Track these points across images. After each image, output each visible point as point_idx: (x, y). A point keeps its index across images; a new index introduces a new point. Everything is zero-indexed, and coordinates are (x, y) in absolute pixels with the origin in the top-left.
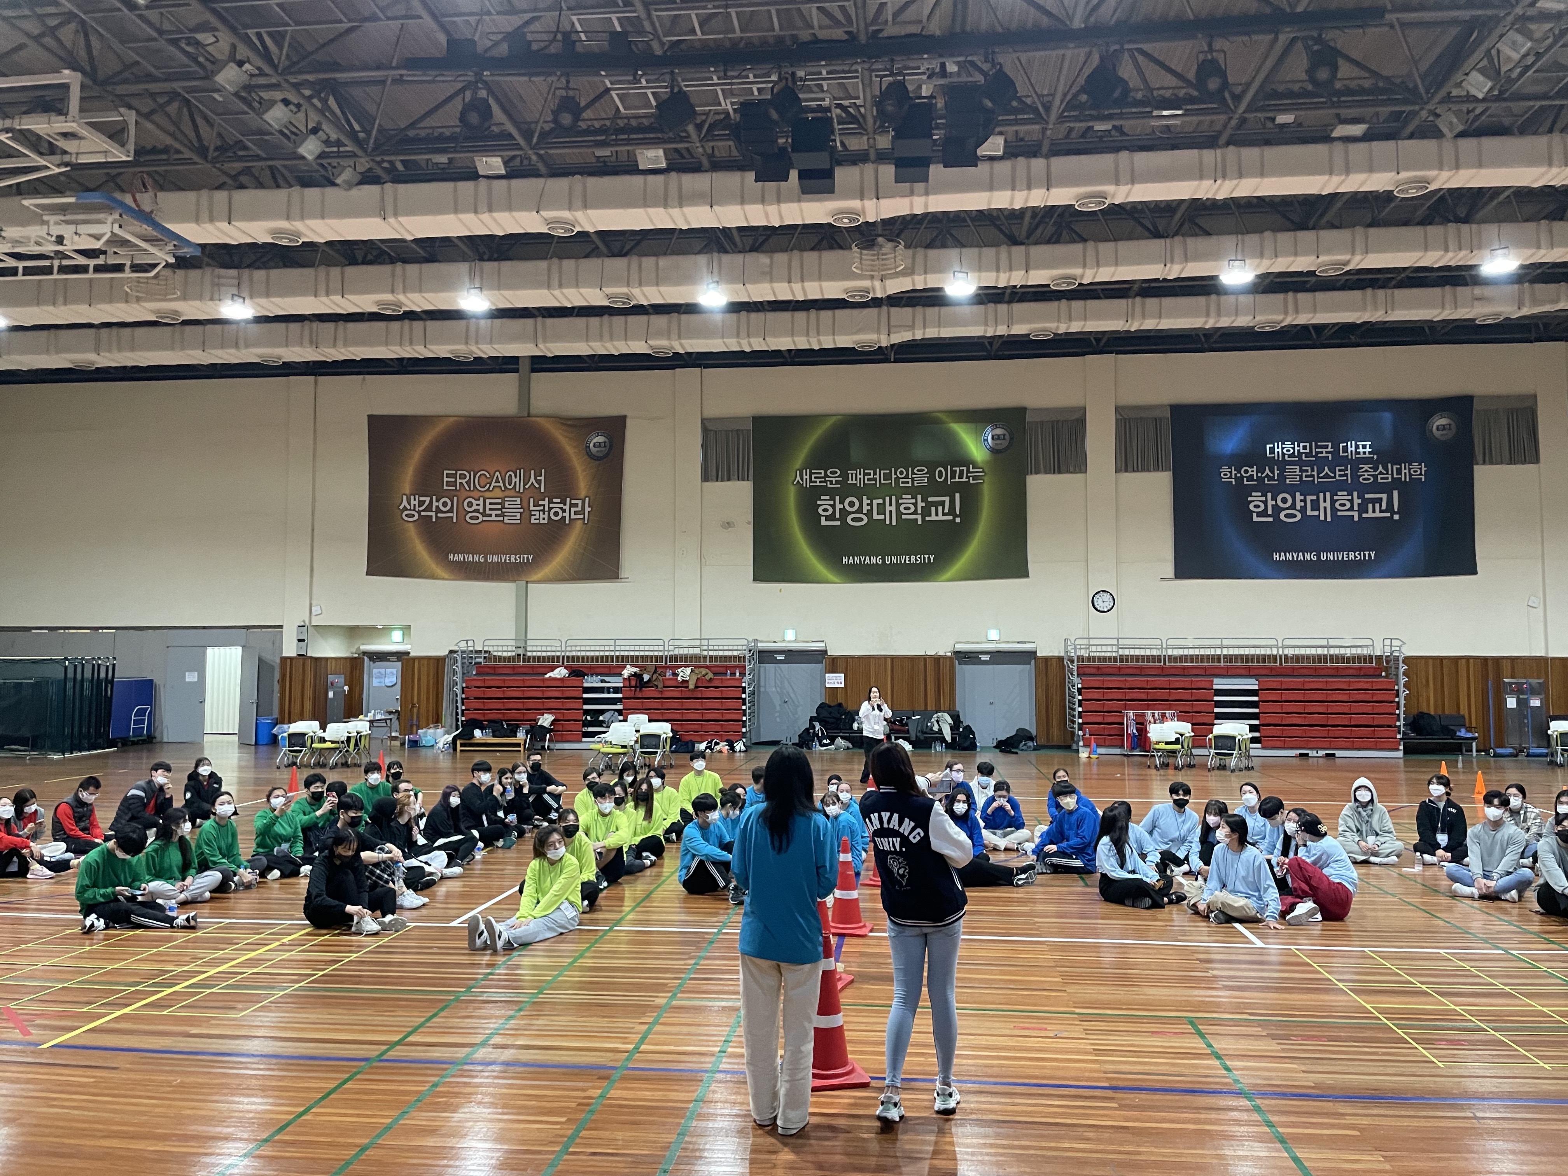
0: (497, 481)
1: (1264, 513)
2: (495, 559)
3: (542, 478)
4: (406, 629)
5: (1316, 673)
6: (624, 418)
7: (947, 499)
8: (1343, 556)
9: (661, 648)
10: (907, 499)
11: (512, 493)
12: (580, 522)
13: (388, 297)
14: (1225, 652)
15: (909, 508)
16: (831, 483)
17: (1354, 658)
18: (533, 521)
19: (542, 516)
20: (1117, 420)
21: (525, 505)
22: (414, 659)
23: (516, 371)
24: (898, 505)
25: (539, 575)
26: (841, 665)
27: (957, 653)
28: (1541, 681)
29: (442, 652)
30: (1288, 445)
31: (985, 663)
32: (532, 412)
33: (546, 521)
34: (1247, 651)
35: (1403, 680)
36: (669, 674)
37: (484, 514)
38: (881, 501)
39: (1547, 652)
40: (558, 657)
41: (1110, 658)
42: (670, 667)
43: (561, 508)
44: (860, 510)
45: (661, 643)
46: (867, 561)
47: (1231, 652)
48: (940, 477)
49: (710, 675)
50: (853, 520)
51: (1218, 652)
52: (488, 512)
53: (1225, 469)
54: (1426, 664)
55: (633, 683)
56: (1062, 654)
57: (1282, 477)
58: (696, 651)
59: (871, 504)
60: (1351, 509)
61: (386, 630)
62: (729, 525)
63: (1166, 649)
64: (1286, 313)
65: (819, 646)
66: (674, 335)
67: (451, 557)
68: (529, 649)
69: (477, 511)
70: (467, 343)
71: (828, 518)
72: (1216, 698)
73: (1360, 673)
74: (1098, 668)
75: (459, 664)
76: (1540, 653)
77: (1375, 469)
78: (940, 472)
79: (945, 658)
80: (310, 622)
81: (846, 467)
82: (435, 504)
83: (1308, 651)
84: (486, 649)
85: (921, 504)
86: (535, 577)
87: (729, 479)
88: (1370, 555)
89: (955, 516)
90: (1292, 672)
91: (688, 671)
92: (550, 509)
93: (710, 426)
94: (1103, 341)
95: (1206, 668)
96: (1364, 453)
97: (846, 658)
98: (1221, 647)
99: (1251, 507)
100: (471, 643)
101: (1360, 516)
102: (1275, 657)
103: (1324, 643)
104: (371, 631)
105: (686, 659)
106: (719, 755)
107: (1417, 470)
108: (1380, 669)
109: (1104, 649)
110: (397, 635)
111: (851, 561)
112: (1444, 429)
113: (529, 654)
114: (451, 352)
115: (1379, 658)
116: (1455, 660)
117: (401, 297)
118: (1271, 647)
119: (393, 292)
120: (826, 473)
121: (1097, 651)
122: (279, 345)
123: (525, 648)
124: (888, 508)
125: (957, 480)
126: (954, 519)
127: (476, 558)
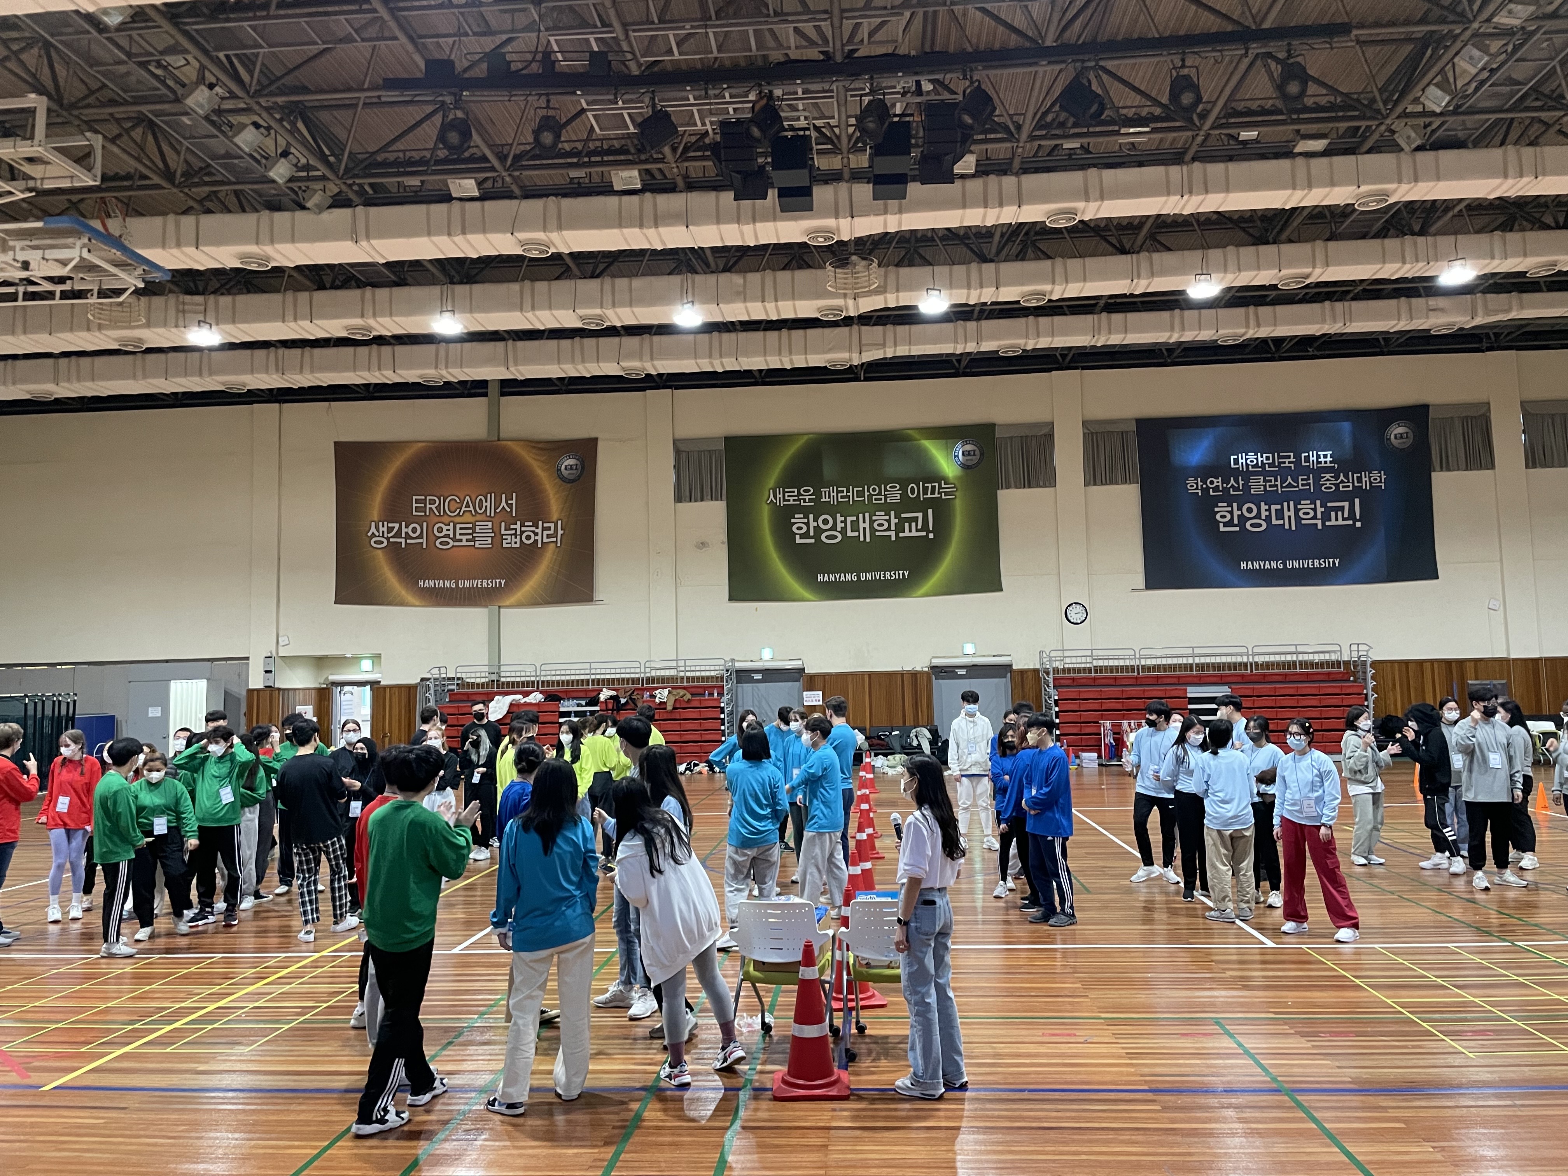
0: (468, 506)
1: (1230, 523)
2: (467, 584)
3: (514, 502)
4: (376, 658)
5: (1285, 679)
6: (595, 441)
7: (920, 515)
8: (1309, 563)
9: (638, 670)
10: (880, 517)
11: (483, 517)
12: (553, 545)
13: (358, 322)
14: (1197, 660)
15: (882, 525)
16: (805, 501)
17: (1322, 664)
18: (505, 545)
19: (514, 540)
20: (1084, 434)
21: (496, 529)
22: (385, 688)
23: (485, 395)
24: (872, 522)
25: (512, 600)
26: (819, 682)
27: (933, 668)
28: (1504, 682)
29: (414, 680)
30: (1251, 456)
31: (961, 677)
32: (502, 435)
33: (518, 545)
34: (1218, 660)
35: (1371, 684)
36: (646, 695)
37: (454, 539)
38: (854, 518)
39: (1509, 653)
40: (533, 682)
41: (1084, 669)
42: (647, 689)
43: (533, 532)
44: (834, 528)
45: (638, 665)
46: (842, 579)
47: (1203, 660)
48: (913, 493)
49: (689, 696)
50: (827, 537)
51: (1190, 661)
52: (458, 537)
53: (1191, 481)
54: (1392, 668)
55: (610, 706)
56: (1038, 666)
57: (1247, 488)
58: (673, 672)
59: (845, 522)
60: (1315, 517)
61: (356, 659)
62: (703, 545)
63: (1140, 659)
64: (1247, 326)
65: (796, 664)
66: (647, 357)
67: (421, 583)
68: (503, 674)
69: (447, 536)
70: (436, 368)
71: (802, 536)
72: (1190, 707)
73: (1329, 678)
74: (1073, 679)
75: (432, 691)
76: (1501, 654)
77: (1337, 478)
78: (912, 489)
79: (922, 673)
80: (277, 653)
81: (818, 484)
82: (404, 530)
83: (1277, 658)
84: (459, 675)
85: (894, 521)
86: (508, 603)
87: (702, 500)
88: (1334, 563)
89: (928, 532)
90: (1263, 679)
91: (666, 692)
92: (522, 532)
93: (682, 447)
94: (1069, 358)
95: (1179, 677)
96: (1326, 462)
97: (824, 676)
98: (1193, 656)
99: (1218, 517)
100: (443, 670)
101: (1323, 524)
102: (1246, 665)
103: (1293, 649)
104: (339, 661)
105: (662, 681)
106: (698, 776)
107: (1377, 478)
108: (1348, 673)
109: (1079, 660)
110: (366, 664)
111: (826, 578)
112: (1402, 437)
113: (503, 680)
114: (420, 377)
115: (1347, 663)
116: (1421, 663)
117: (371, 322)
118: (1241, 655)
119: (362, 316)
120: (799, 491)
121: (1071, 663)
122: (244, 372)
123: (499, 674)
124: (862, 525)
125: (929, 496)
126: (927, 535)
127: (447, 584)
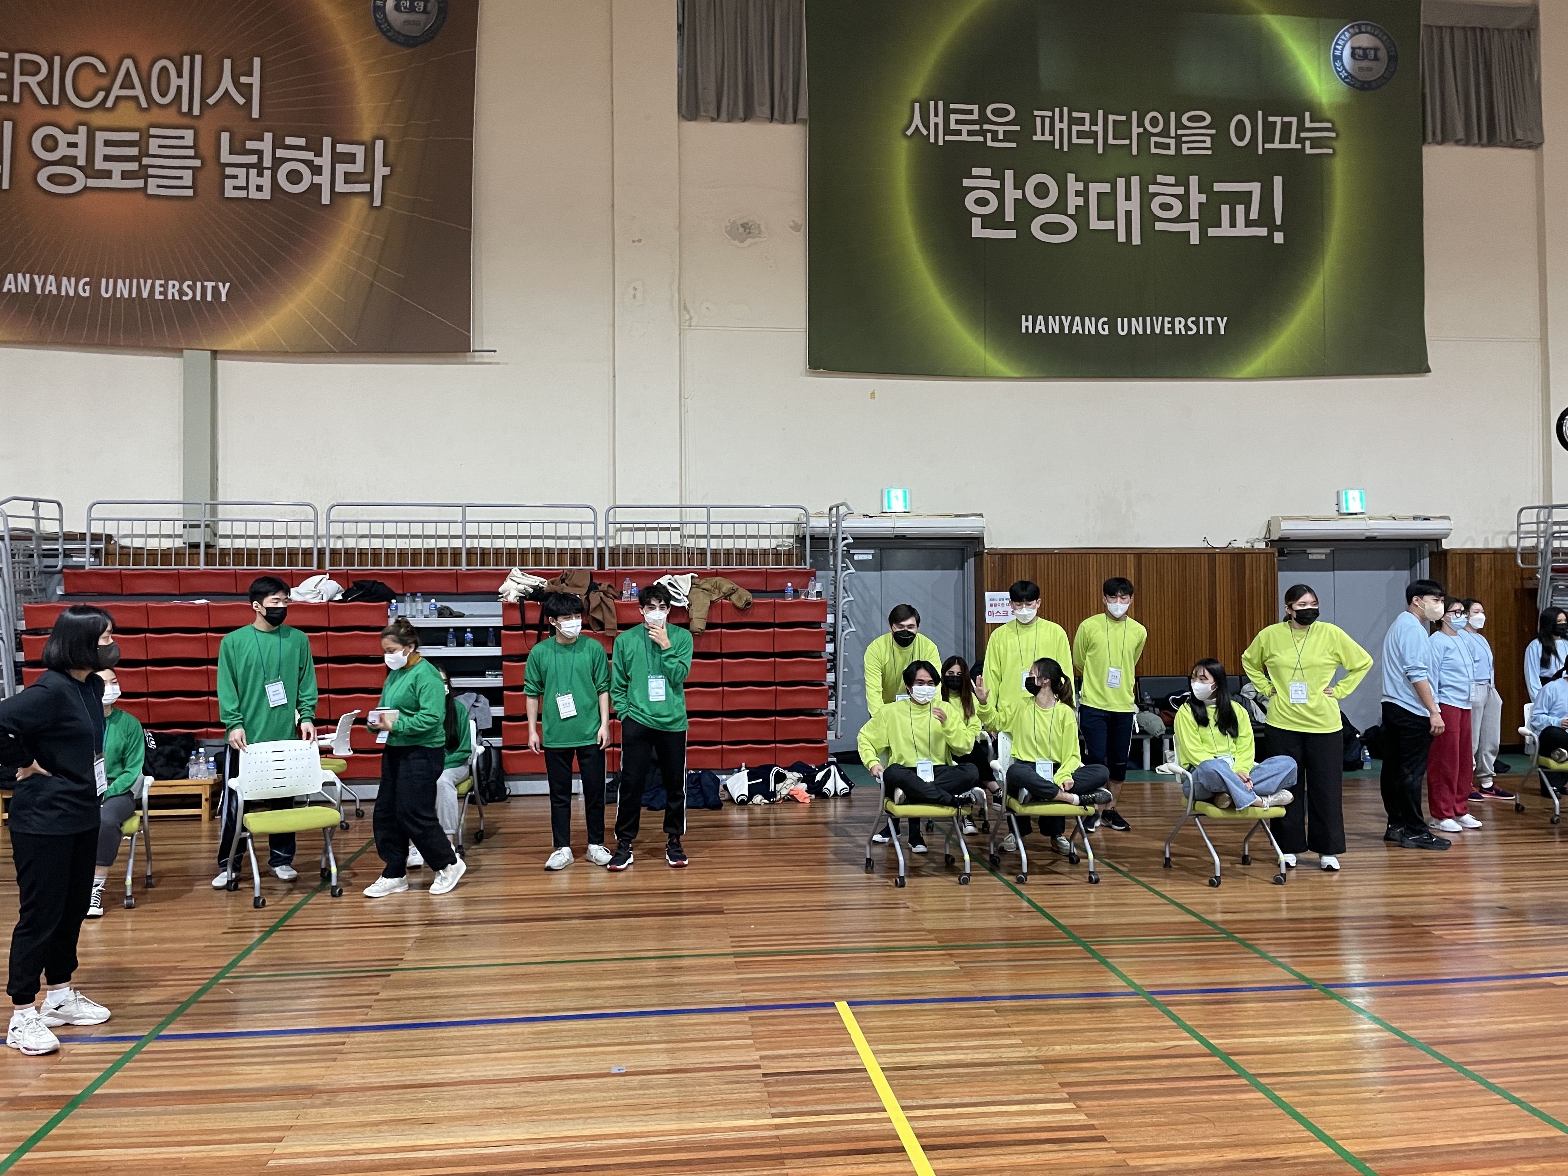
0: (128, 83)
2: (123, 289)
3: (255, 80)
7: (1255, 187)
9: (589, 527)
10: (1165, 187)
11: (170, 116)
12: (362, 202)
15: (1170, 207)
16: (995, 139)
18: (229, 193)
19: (254, 180)
21: (207, 149)
24: (1146, 198)
25: (250, 338)
31: (1317, 565)
33: (266, 195)
37: (89, 171)
38: (1106, 188)
40: (309, 551)
42: (632, 576)
43: (308, 163)
44: (1060, 207)
45: (588, 515)
46: (1077, 328)
48: (1241, 139)
49: (743, 596)
50: (1044, 228)
52: (100, 164)
55: (532, 615)
58: (677, 537)
59: (1084, 194)
62: (746, 230)
68: (223, 528)
69: (69, 160)
71: (988, 222)
78: (1240, 124)
81: (1029, 100)
84: (97, 528)
86: (236, 343)
87: (748, 118)
89: (1273, 229)
92: (277, 162)
97: (1034, 554)
106: (786, 808)
111: (1040, 326)
113: (224, 543)
120: (982, 112)
123: (211, 527)
124: (1122, 206)
125: (1276, 145)
126: (1271, 235)
127: (68, 287)
